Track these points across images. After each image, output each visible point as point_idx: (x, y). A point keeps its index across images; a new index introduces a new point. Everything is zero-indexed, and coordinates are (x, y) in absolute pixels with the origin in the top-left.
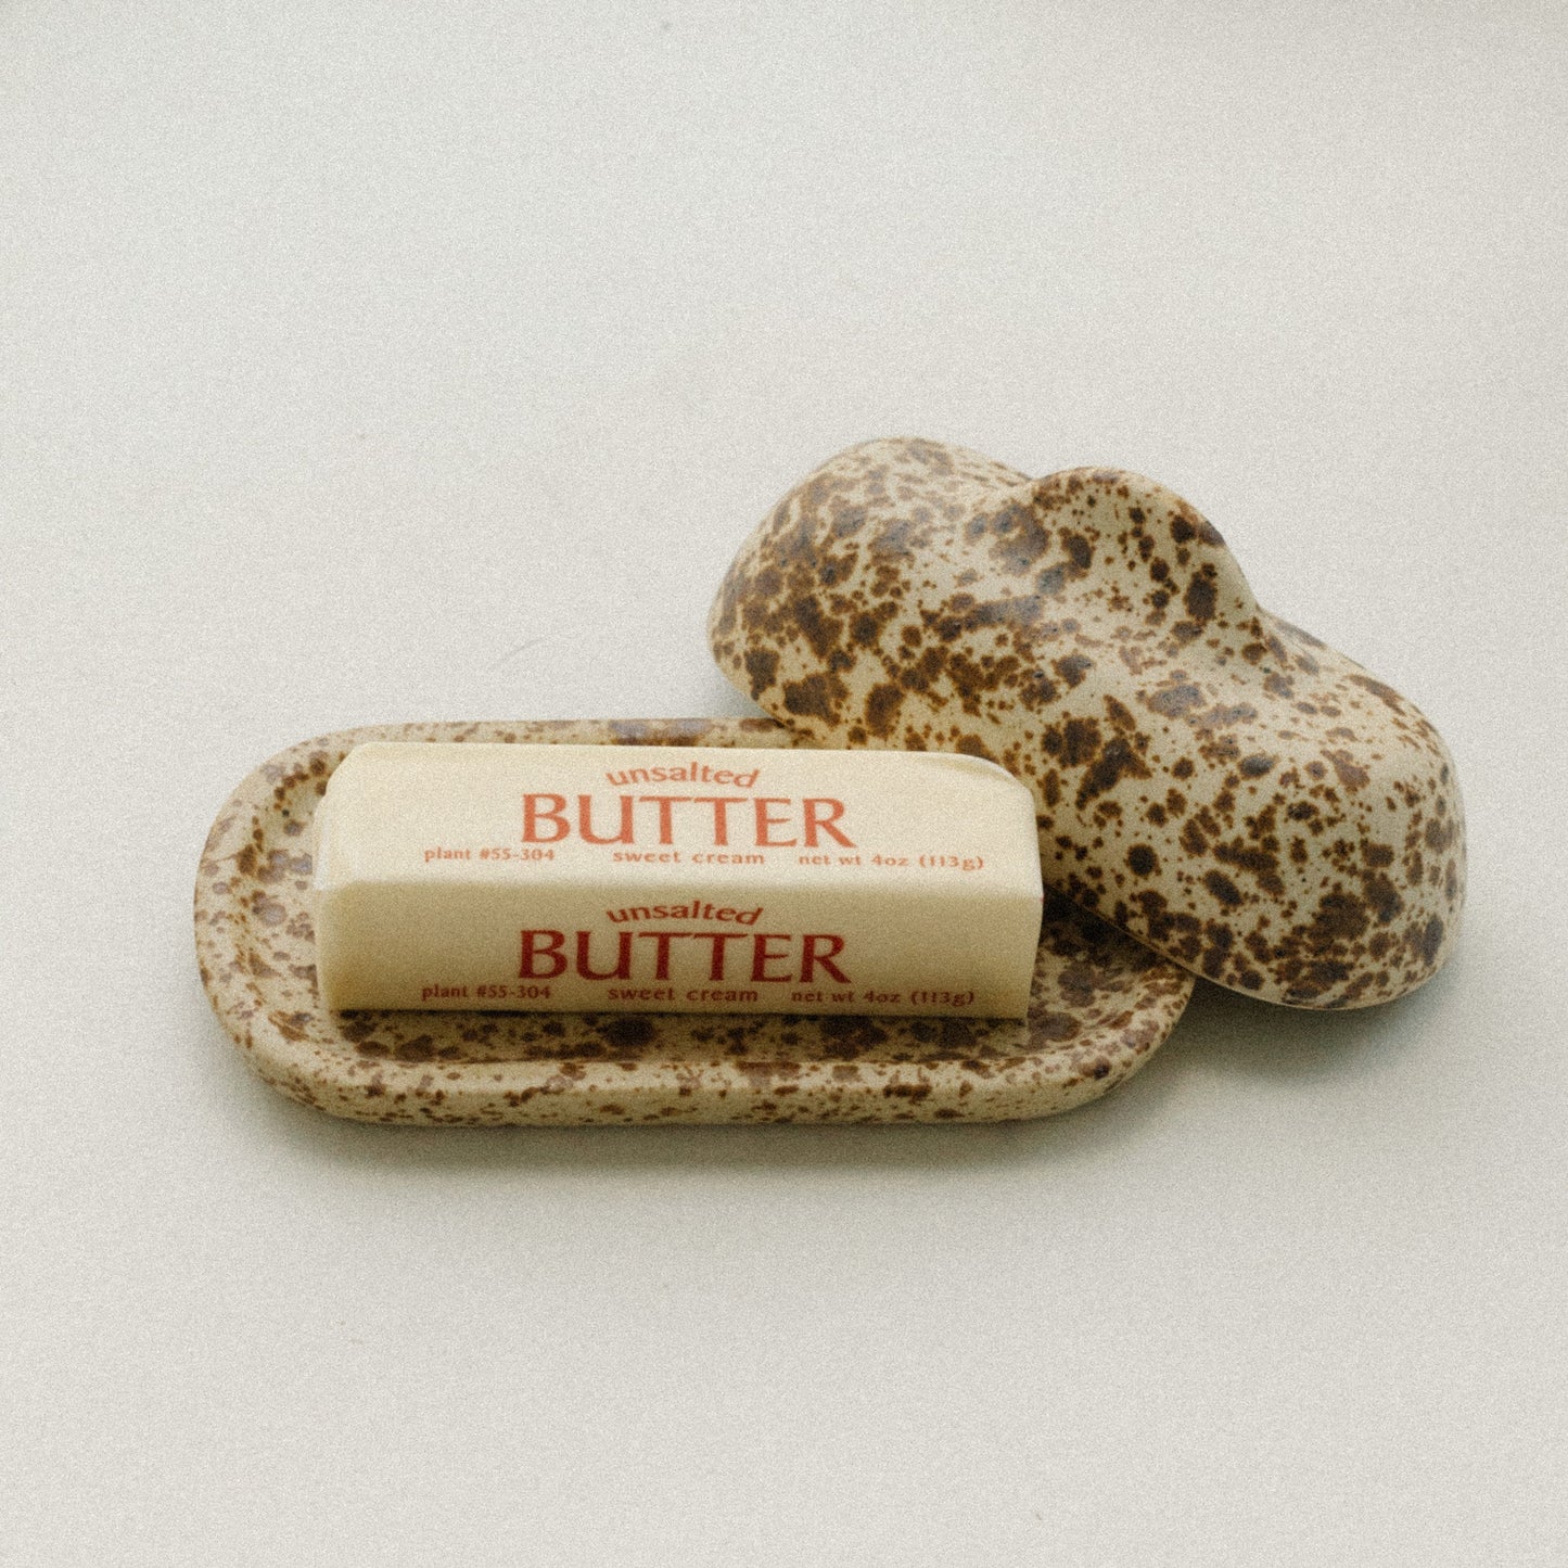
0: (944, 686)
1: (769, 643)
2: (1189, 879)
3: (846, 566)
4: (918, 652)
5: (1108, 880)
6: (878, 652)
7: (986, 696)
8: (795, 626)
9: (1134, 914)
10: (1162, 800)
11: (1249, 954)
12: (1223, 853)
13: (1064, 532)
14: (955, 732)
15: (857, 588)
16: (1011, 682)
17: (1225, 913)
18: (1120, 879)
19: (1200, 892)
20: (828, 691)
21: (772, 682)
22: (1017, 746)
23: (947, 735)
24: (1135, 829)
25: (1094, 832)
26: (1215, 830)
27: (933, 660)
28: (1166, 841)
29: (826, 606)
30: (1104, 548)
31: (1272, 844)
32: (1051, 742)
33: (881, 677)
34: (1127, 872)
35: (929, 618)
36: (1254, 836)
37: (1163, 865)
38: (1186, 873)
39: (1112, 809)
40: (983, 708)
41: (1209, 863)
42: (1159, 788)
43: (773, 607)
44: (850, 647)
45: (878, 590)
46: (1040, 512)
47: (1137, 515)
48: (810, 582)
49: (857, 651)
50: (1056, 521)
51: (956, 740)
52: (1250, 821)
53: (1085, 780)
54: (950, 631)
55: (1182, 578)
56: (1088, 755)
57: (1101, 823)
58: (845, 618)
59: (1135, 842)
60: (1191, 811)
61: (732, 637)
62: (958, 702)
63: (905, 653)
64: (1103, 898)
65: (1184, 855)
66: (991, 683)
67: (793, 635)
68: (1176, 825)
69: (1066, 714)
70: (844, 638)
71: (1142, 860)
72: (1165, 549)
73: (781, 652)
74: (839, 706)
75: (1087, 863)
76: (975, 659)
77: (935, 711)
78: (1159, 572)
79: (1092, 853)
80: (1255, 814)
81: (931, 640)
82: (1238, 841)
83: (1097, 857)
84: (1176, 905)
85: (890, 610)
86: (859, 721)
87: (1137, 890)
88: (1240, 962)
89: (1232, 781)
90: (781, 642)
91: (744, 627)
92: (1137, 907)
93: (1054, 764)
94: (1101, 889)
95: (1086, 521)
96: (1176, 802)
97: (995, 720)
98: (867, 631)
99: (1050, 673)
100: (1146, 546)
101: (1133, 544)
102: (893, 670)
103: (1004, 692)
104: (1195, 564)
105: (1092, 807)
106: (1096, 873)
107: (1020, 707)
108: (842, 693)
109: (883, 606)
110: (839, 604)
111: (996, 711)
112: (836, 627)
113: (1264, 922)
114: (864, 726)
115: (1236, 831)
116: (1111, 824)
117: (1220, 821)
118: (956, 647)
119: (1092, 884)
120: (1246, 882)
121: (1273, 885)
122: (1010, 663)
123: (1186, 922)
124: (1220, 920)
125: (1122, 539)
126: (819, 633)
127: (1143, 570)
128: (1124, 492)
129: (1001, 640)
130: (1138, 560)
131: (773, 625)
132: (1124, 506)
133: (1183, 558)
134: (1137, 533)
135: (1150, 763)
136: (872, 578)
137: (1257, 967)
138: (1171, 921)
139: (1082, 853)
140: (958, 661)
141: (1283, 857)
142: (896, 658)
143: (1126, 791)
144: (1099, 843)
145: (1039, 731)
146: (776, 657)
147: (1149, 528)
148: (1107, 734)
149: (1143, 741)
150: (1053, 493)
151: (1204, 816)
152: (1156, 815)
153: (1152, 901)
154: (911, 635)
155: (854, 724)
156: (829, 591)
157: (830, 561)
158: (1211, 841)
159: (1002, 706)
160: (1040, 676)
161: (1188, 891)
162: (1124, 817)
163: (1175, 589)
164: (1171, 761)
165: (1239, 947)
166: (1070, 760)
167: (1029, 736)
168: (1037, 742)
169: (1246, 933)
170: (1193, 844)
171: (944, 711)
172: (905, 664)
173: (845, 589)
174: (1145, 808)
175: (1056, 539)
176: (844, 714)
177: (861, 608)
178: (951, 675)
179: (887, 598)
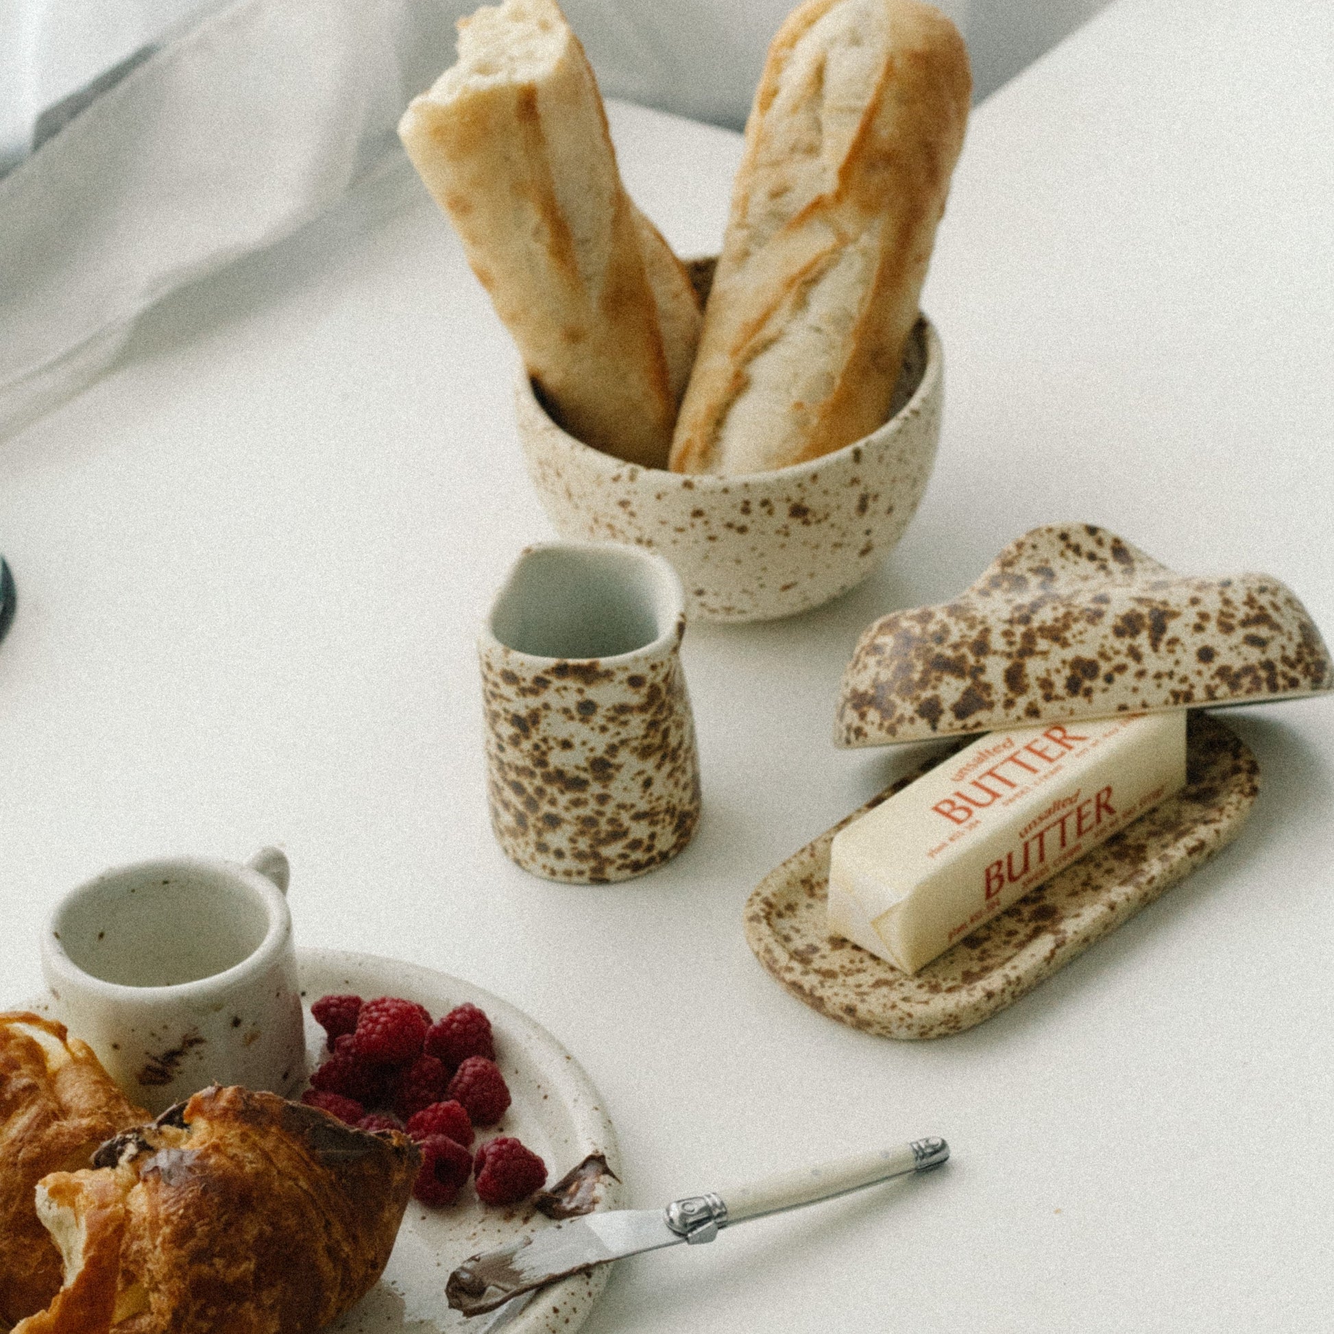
0: (1042, 644)
1: (927, 694)
2: (1236, 647)
3: (945, 630)
4: (1018, 638)
5: (1193, 679)
6: (995, 653)
7: (1068, 635)
8: (938, 674)
9: (1217, 687)
10: (1197, 620)
11: (1286, 669)
12: (1245, 623)
13: (1031, 570)
14: (1064, 662)
15: (961, 634)
16: (1076, 620)
17: (1264, 652)
18: (1199, 673)
19: (1246, 649)
20: (978, 692)
21: (941, 712)
22: (1103, 646)
23: (1059, 665)
24: (1193, 642)
25: (1171, 659)
26: (1232, 616)
27: (1029, 637)
28: (1212, 636)
29: (949, 653)
30: (1056, 564)
31: (1261, 608)
32: (1119, 632)
33: (1006, 664)
34: (1202, 667)
35: (1011, 622)
36: (1252, 607)
37: (1218, 649)
38: (1232, 645)
39: (1174, 641)
40: (1071, 640)
41: (1240, 633)
42: (1191, 616)
43: (916, 676)
44: (978, 661)
45: (972, 627)
46: (1009, 570)
47: (1064, 537)
48: (930, 650)
49: (983, 660)
50: (1021, 567)
51: (1067, 666)
52: (1245, 603)
53: (1150, 636)
54: (1026, 620)
55: (1105, 553)
56: (1143, 625)
57: (1172, 651)
58: (965, 650)
59: (1195, 649)
60: (1214, 615)
61: (898, 713)
62: (1056, 647)
63: (1011, 643)
64: (1195, 691)
65: (1225, 637)
66: (1066, 627)
67: (939, 679)
68: (1212, 626)
69: (1117, 616)
70: (971, 660)
71: (1206, 655)
72: (1088, 544)
73: (938, 692)
74: (989, 695)
75: (1176, 678)
76: (1049, 623)
77: (1046, 659)
78: (1092, 557)
79: (1176, 670)
80: (1245, 599)
81: (1020, 630)
82: (1247, 615)
83: (1180, 671)
84: (1237, 664)
85: (987, 631)
86: (1006, 695)
87: (1212, 672)
88: (1284, 675)
89: (1221, 593)
90: (934, 688)
91: (904, 700)
92: (1217, 681)
93: (1127, 641)
94: (1192, 686)
95: (1037, 558)
96: (1204, 616)
97: (1082, 642)
98: (981, 647)
99: (1093, 606)
100: (1077, 550)
101: (1070, 553)
102: (1009, 655)
103: (1076, 627)
104: (1108, 542)
105: (1163, 647)
106: (1184, 680)
107: (1090, 627)
108: (987, 687)
109: (981, 632)
110: (955, 647)
111: (1079, 638)
112: (963, 658)
113: (1283, 648)
114: (1011, 695)
115: (1242, 612)
116: (1178, 648)
117: (1231, 611)
118: (1035, 624)
119: (1184, 687)
120: (1263, 632)
121: (1276, 627)
122: (1067, 615)
123: (1248, 670)
124: (1263, 658)
125: (1062, 554)
126: (955, 667)
127: (1084, 562)
128: (1050, 530)
129: (1055, 609)
130: (1078, 559)
131: (923, 683)
132: (1054, 537)
133: (1100, 542)
134: (1069, 546)
135: (1176, 609)
136: (963, 625)
137: (1293, 674)
138: (1238, 676)
139: (1171, 675)
140: (1041, 629)
141: (1271, 611)
142: (1008, 649)
143: (1174, 628)
144: (1177, 663)
145: (1109, 631)
146: (937, 697)
147: (1074, 539)
148: (1144, 610)
149: (1165, 603)
150: (1010, 557)
151: (1222, 613)
152: (1199, 628)
153: (1223, 672)
154: (1007, 634)
155: (1003, 699)
156: (946, 645)
157: (935, 633)
158: (1234, 622)
159: (1081, 633)
160: (1088, 610)
161: (1239, 654)
162: (1182, 640)
163: (1105, 560)
164: (1186, 602)
165: (1280, 667)
166: (1135, 633)
167: (1105, 637)
168: (1112, 638)
169: (1279, 658)
170: (1227, 628)
171: (1051, 655)
172: (1015, 649)
173: (954, 637)
174: (1190, 629)
175: (1028, 575)
176: (994, 697)
177: (970, 641)
178: (1043, 637)
179: (980, 628)
